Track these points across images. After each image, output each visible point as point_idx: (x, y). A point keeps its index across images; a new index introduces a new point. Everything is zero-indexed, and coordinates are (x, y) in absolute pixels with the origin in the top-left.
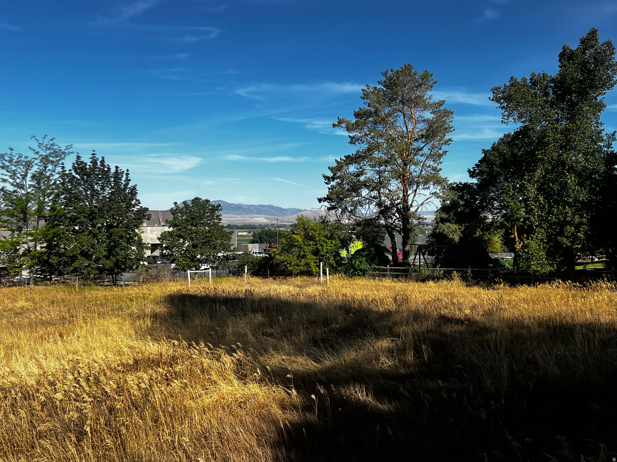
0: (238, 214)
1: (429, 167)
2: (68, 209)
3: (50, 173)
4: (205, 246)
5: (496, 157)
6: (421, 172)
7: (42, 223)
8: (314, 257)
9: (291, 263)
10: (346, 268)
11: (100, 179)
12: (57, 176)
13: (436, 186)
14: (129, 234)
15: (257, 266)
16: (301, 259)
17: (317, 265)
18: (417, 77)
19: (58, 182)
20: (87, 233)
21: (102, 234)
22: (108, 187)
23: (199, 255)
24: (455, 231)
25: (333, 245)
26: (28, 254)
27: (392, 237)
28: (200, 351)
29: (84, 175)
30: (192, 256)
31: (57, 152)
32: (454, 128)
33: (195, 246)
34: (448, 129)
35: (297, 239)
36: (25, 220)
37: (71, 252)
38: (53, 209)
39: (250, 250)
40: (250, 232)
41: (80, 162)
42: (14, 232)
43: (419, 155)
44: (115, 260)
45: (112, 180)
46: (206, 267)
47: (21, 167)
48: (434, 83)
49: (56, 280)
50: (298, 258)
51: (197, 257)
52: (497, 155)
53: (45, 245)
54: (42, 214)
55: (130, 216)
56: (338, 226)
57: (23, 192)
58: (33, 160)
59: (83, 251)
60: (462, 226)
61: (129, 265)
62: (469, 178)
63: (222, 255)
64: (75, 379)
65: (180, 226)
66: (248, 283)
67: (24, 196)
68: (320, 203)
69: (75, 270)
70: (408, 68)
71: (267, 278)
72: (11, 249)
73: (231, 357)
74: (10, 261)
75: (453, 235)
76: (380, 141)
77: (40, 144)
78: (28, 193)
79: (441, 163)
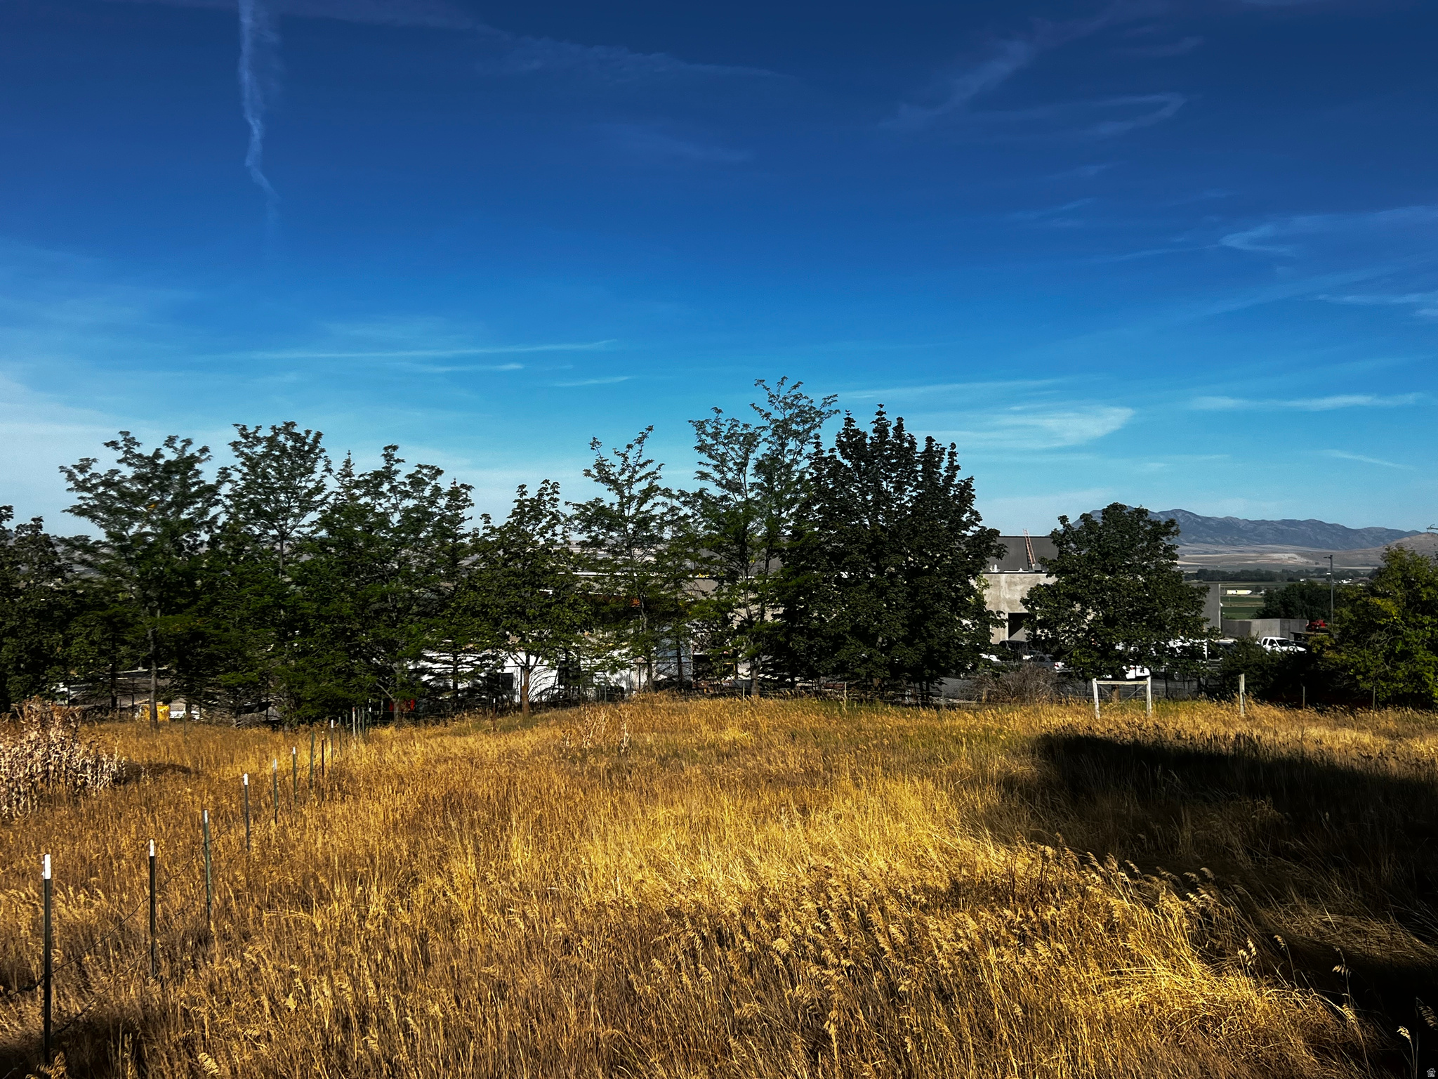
0: (1227, 544)
2: (828, 535)
3: (792, 457)
4: (1136, 621)
7: (776, 563)
9: (1368, 671)
11: (893, 468)
12: (806, 463)
14: (957, 590)
15: (1272, 676)
16: (1398, 663)
19: (807, 477)
20: (865, 586)
21: (896, 590)
22: (911, 485)
23: (1121, 644)
26: (748, 630)
28: (1107, 880)
29: (859, 459)
30: (1103, 644)
31: (805, 412)
33: (1109, 621)
35: (1385, 609)
36: (743, 557)
37: (832, 627)
38: (797, 534)
39: (1254, 634)
40: (1257, 590)
41: (852, 430)
42: (722, 583)
44: (924, 649)
45: (920, 467)
46: (1139, 674)
47: (736, 447)
49: (801, 687)
50: (1387, 658)
51: (1117, 647)
53: (781, 611)
54: (775, 544)
55: (958, 549)
57: (739, 498)
58: (758, 431)
59: (857, 626)
61: (956, 661)
63: (1179, 644)
64: (820, 910)
65: (1074, 571)
66: (1248, 718)
67: (740, 507)
69: (841, 669)
71: (1301, 708)
72: (716, 618)
73: (1183, 903)
74: (714, 643)
77: (773, 396)
78: (748, 501)
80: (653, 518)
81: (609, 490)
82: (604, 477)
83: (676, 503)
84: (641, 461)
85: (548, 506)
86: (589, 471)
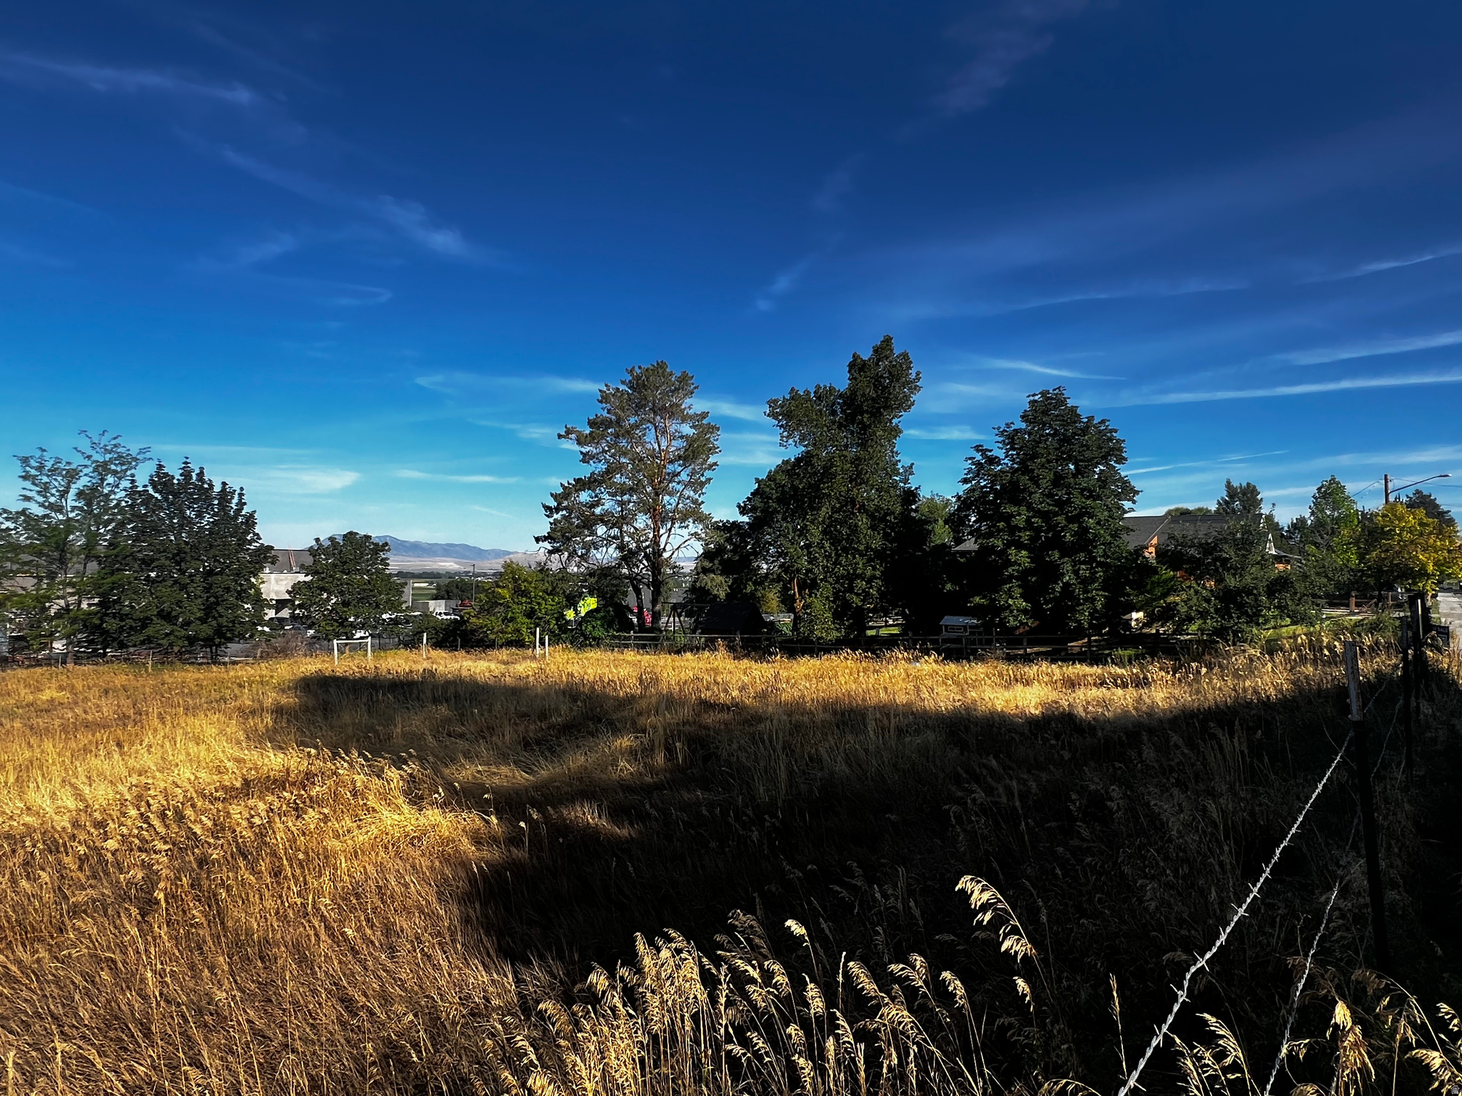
0: (413, 556)
1: (687, 499)
2: (140, 546)
3: (110, 489)
4: (362, 603)
6: (677, 505)
8: (528, 621)
9: (493, 629)
10: (573, 636)
11: (195, 501)
12: (123, 494)
13: (697, 525)
14: (241, 585)
15: (441, 633)
16: (508, 624)
17: (531, 632)
18: (673, 379)
19: (124, 504)
20: (169, 583)
21: (195, 585)
22: (209, 514)
23: (352, 617)
24: (721, 585)
25: (555, 603)
26: (66, 616)
27: (638, 592)
28: (350, 764)
29: (168, 494)
30: (341, 618)
31: (123, 457)
32: (719, 449)
33: (345, 604)
34: (712, 450)
35: (503, 594)
36: (63, 561)
37: (141, 612)
38: (112, 545)
39: (431, 609)
40: (432, 583)
41: (162, 473)
42: (41, 580)
43: (675, 481)
44: (216, 625)
45: (216, 502)
46: (363, 635)
47: (59, 478)
48: (695, 388)
49: (113, 656)
50: (503, 621)
51: (350, 620)
53: (96, 601)
54: (93, 552)
55: (244, 558)
56: (563, 577)
57: (61, 517)
58: (80, 468)
59: (162, 610)
60: (730, 578)
61: (239, 632)
62: (739, 515)
63: (389, 616)
64: (142, 815)
65: (323, 573)
66: (428, 659)
67: (61, 524)
68: (538, 543)
69: (148, 640)
70: (662, 366)
71: (456, 651)
72: (34, 607)
73: (399, 772)
74: (32, 626)
75: (718, 590)
76: (623, 460)
77: (95, 443)
78: (69, 519)
79: (703, 493)
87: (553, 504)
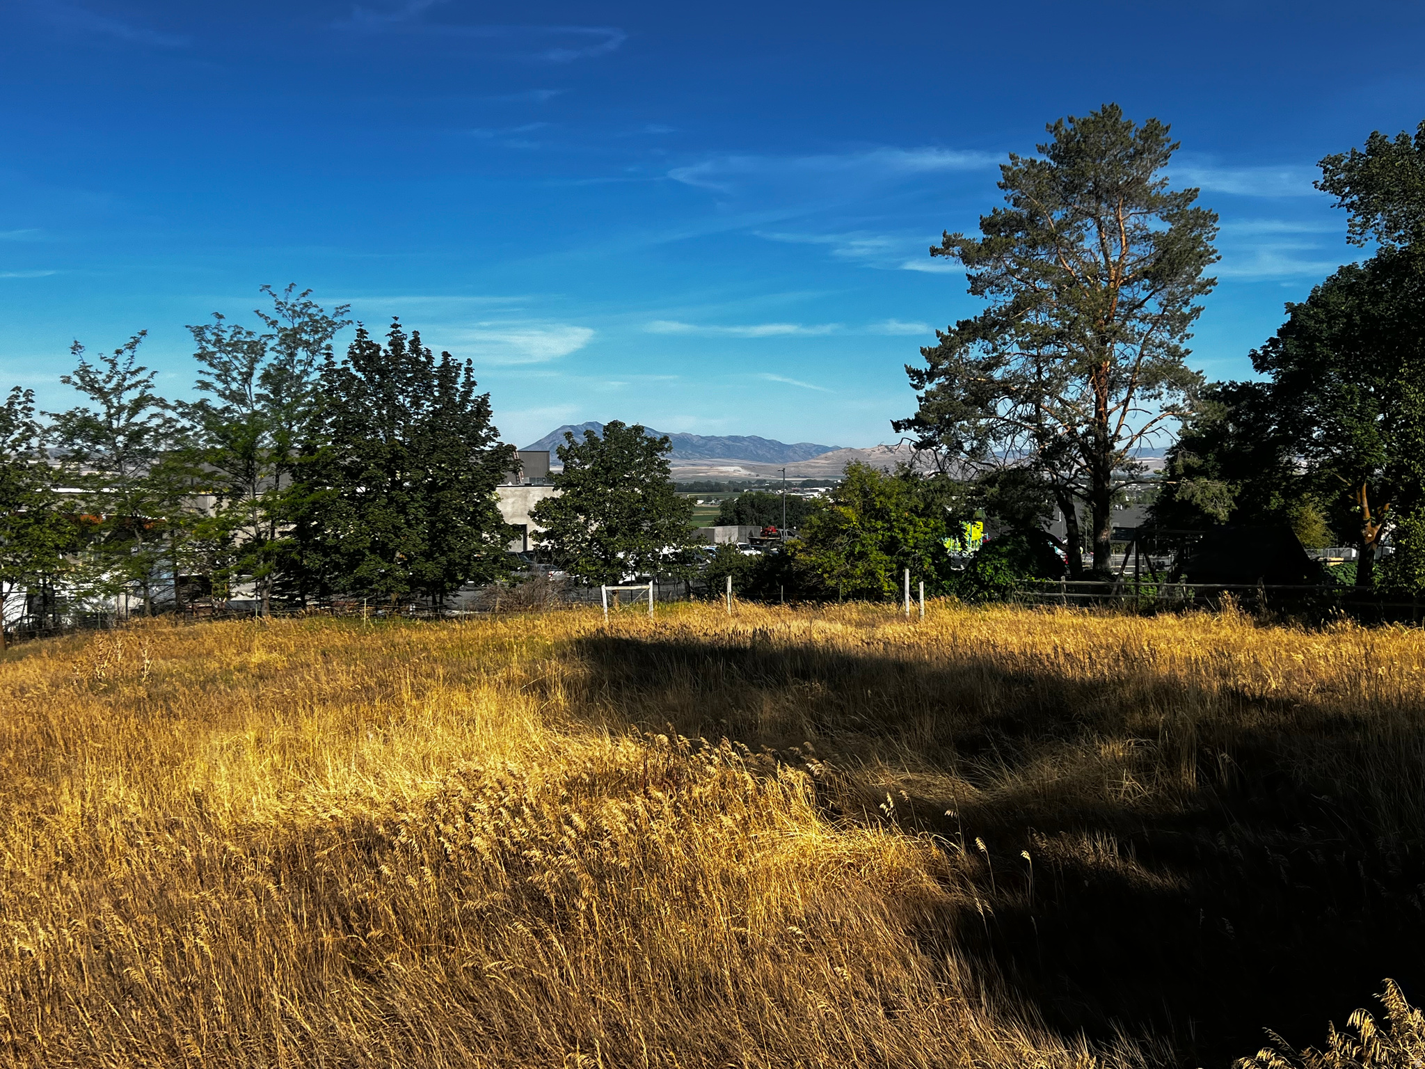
1: (1159, 347)
2: (342, 449)
3: (302, 368)
4: (635, 531)
5: (1322, 322)
6: (1139, 360)
7: (286, 480)
8: (887, 558)
9: (833, 570)
10: (961, 584)
11: (409, 382)
12: (316, 375)
13: (1176, 392)
14: (475, 504)
15: (752, 576)
16: (856, 563)
17: (891, 577)
18: (1132, 136)
19: (319, 389)
20: (383, 502)
21: (417, 505)
22: (428, 400)
23: (621, 552)
25: (929, 530)
26: (257, 549)
27: (1068, 511)
29: (374, 372)
30: (606, 553)
31: (316, 321)
32: (1218, 254)
33: (612, 531)
34: (1204, 257)
35: (846, 516)
36: (250, 474)
37: (350, 544)
38: (308, 448)
40: (711, 500)
41: (365, 342)
43: (1136, 317)
44: (445, 563)
45: (436, 382)
47: (240, 356)
48: (1173, 147)
50: (847, 558)
51: (618, 556)
52: (1322, 316)
53: (292, 527)
54: (285, 458)
55: (477, 464)
56: (943, 486)
57: (244, 410)
58: (264, 339)
59: (377, 541)
60: (1237, 484)
61: (474, 574)
62: (1254, 371)
63: (672, 550)
65: (579, 485)
66: (733, 615)
67: (246, 420)
68: (897, 432)
70: (1111, 112)
71: (779, 604)
72: (216, 537)
75: (1215, 506)
76: (1041, 285)
77: (281, 303)
78: (255, 413)
79: (1188, 336)
80: (147, 430)
81: (93, 399)
82: (89, 384)
83: (173, 415)
84: (133, 368)
85: (20, 416)
86: (69, 378)
87: (924, 365)
